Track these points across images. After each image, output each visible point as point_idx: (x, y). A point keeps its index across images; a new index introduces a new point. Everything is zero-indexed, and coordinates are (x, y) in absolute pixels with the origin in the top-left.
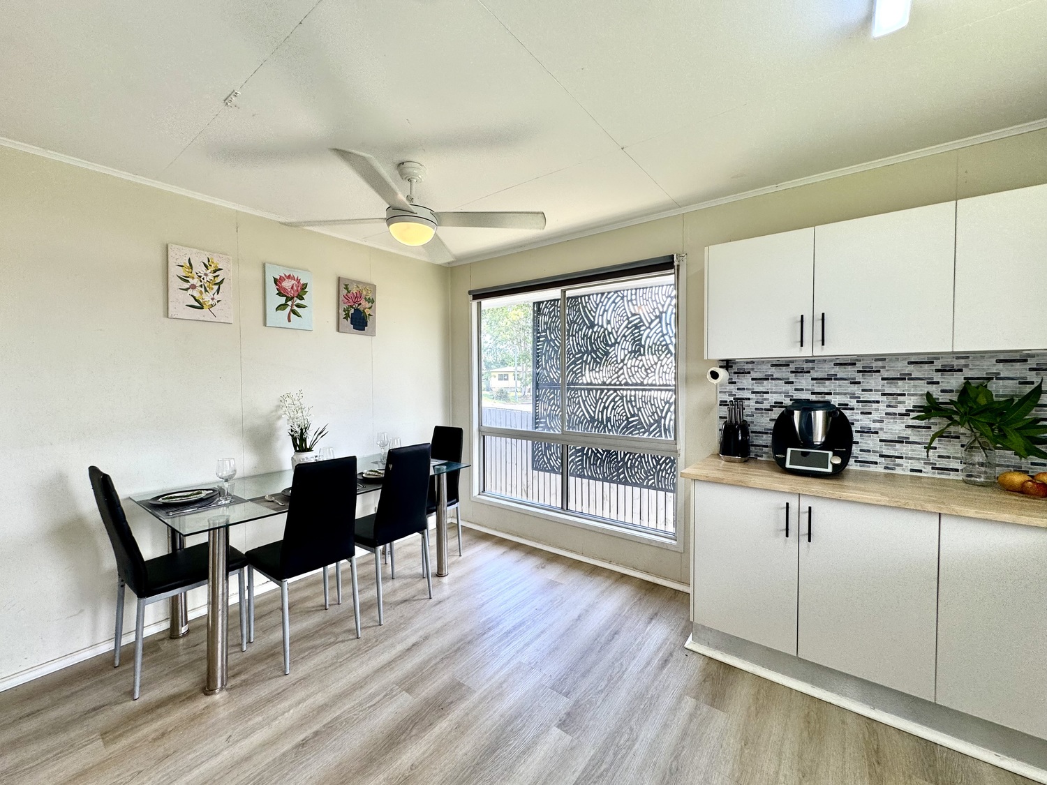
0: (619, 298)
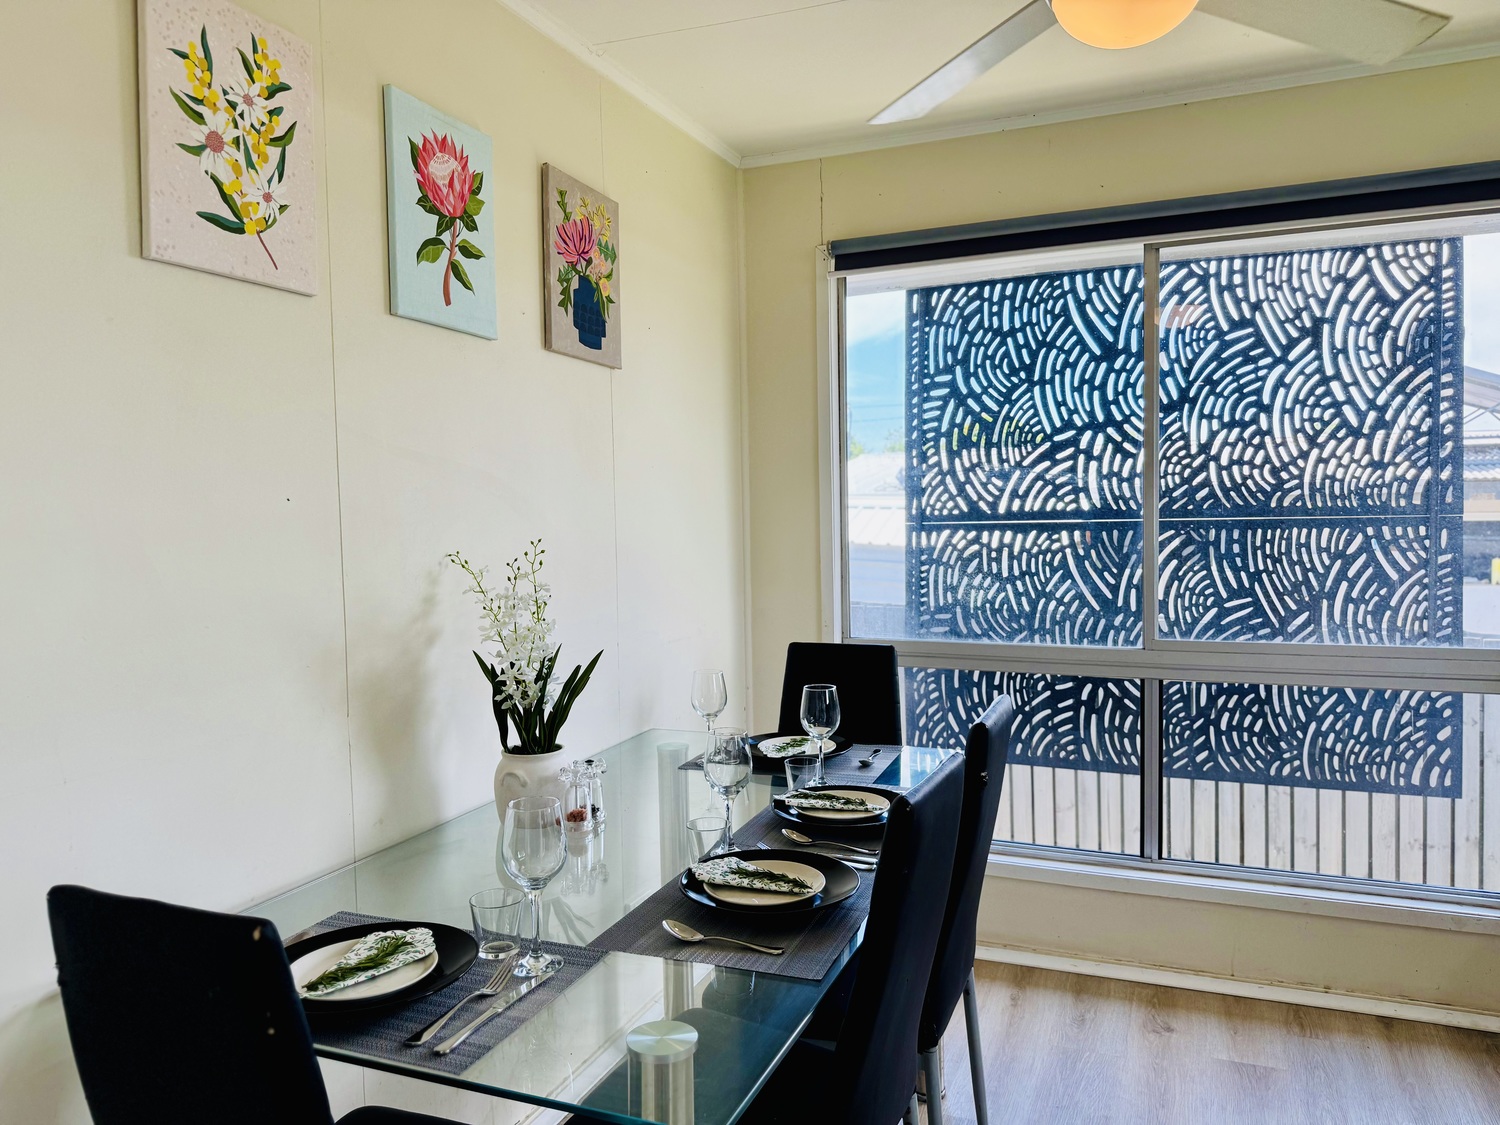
0: (1193, 282)
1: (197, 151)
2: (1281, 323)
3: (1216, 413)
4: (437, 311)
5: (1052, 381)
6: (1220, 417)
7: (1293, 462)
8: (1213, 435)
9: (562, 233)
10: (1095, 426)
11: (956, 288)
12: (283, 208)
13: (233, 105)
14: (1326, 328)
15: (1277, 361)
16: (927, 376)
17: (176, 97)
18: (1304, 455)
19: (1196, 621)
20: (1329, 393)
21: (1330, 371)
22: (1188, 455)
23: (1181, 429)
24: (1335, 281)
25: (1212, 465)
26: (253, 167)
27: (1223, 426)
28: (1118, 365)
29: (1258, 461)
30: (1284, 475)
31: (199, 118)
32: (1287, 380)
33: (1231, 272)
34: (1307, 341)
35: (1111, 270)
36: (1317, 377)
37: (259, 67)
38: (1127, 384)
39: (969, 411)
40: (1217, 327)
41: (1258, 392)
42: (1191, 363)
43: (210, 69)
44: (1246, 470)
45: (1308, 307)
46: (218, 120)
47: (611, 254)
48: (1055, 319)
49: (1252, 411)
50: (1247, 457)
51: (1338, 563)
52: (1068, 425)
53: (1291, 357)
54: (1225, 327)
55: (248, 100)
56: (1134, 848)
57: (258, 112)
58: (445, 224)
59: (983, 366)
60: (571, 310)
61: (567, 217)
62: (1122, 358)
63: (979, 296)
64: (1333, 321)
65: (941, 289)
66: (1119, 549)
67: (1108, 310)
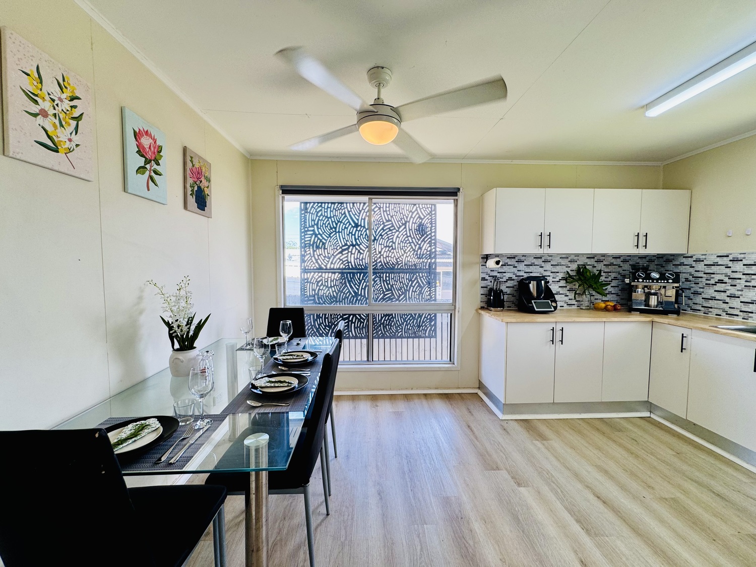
0: (377, 208)
1: (35, 115)
2: (398, 222)
3: (383, 243)
4: (143, 191)
5: (341, 232)
6: (384, 244)
7: (400, 256)
8: (382, 249)
9: (191, 170)
10: (353, 246)
11: (314, 203)
12: (77, 145)
13: (53, 101)
14: (408, 223)
15: (397, 231)
16: (306, 227)
17: (24, 91)
18: (403, 255)
19: (378, 297)
20: (408, 240)
21: (409, 235)
22: (376, 254)
23: (374, 247)
24: (409, 212)
25: (382, 257)
26: (63, 127)
27: (385, 247)
28: (358, 229)
29: (392, 256)
30: (398, 260)
31: (36, 102)
32: (399, 236)
33: (386, 207)
34: (404, 226)
35: (357, 203)
36: (406, 236)
37: (66, 88)
38: (361, 234)
39: (318, 239)
40: (383, 221)
41: (392, 239)
42: (377, 230)
43: (41, 83)
44: (390, 258)
45: (404, 218)
46: (46, 105)
47: (209, 180)
48: (342, 215)
49: (391, 243)
50: (390, 255)
51: (411, 282)
52: (346, 245)
53: (400, 230)
54: (385, 221)
55: (60, 100)
56: (366, 359)
57: (66, 105)
58: (148, 161)
59: (322, 226)
60: (194, 197)
61: (193, 166)
62: (360, 227)
63: (321, 206)
64: (409, 222)
65: (310, 203)
66: (359, 279)
67: (356, 214)
